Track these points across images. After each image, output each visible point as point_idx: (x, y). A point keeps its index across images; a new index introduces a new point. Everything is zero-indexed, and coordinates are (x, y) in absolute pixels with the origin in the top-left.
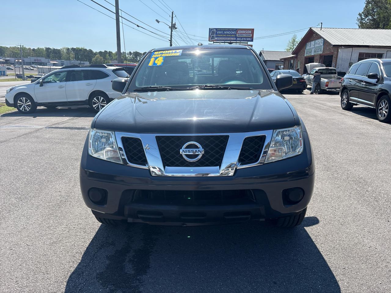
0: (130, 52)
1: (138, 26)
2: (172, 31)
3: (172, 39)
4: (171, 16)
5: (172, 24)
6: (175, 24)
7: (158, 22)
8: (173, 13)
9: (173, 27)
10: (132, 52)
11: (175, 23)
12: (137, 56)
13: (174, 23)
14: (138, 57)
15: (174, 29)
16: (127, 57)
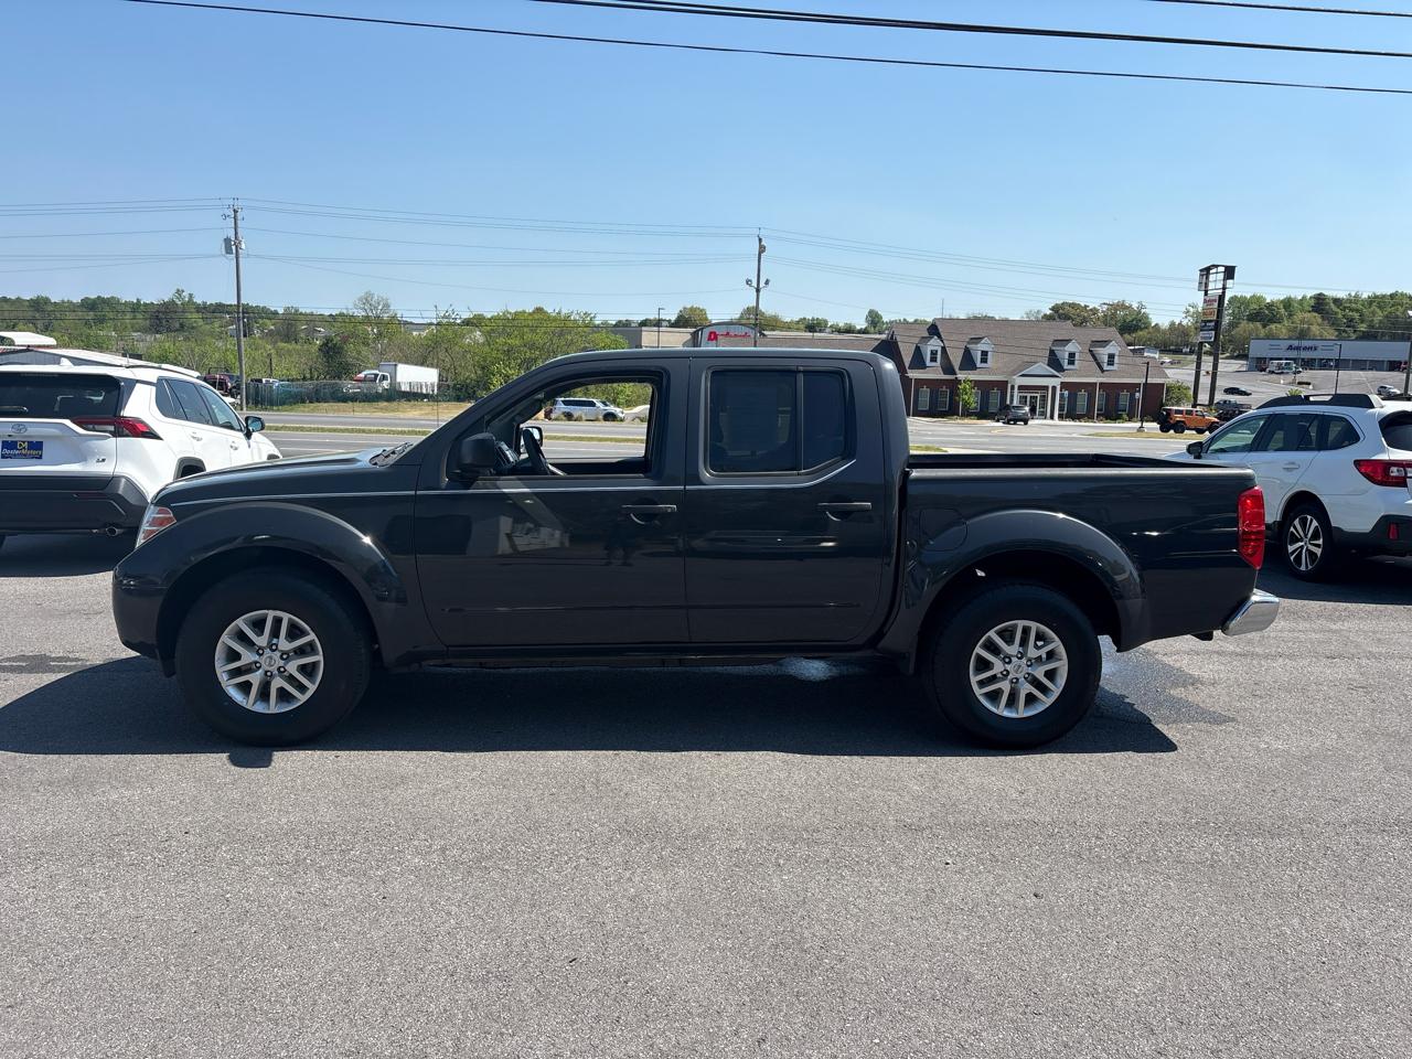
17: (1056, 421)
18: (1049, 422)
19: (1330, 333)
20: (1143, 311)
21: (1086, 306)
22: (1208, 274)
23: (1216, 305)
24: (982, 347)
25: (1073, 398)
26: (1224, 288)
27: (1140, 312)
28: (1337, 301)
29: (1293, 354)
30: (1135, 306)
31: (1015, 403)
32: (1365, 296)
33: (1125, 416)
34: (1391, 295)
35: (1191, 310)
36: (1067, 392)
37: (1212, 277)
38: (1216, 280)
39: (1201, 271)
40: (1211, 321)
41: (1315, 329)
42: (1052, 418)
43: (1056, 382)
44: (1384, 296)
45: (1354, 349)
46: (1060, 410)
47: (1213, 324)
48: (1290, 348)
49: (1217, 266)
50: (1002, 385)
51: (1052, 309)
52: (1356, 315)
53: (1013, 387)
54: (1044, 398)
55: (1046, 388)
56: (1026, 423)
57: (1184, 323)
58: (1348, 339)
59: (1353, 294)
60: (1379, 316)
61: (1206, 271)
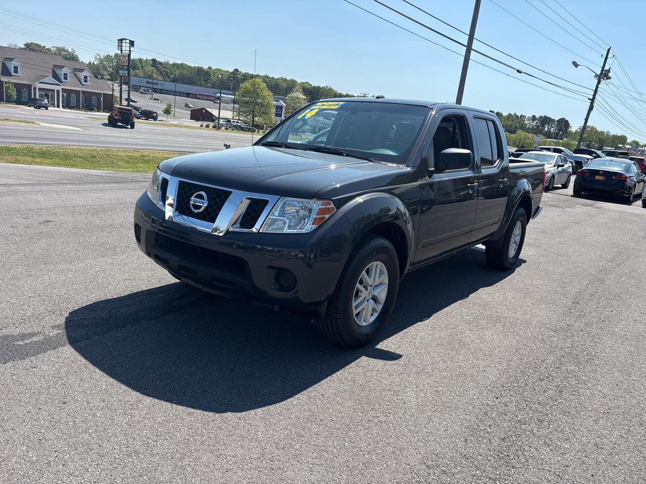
0: (534, 116)
1: (518, 71)
2: (599, 82)
3: (597, 97)
4: (605, 56)
5: (603, 70)
6: (609, 71)
7: (576, 65)
8: (609, 50)
9: (604, 75)
10: (537, 116)
11: (610, 68)
12: (545, 124)
13: (608, 69)
14: (546, 126)
15: (604, 79)
16: (526, 125)
17: (61, 109)
18: (58, 109)
19: (160, 78)
20: (75, 54)
21: (44, 47)
22: (122, 42)
23: (127, 58)
24: (14, 63)
25: (69, 97)
26: (130, 51)
27: (73, 54)
28: (160, 63)
29: (150, 86)
30: (70, 50)
31: (38, 97)
32: (171, 63)
33: (95, 109)
34: (181, 64)
35: (98, 57)
36: (65, 94)
37: (123, 45)
38: (126, 46)
39: (118, 40)
40: (125, 66)
41: (155, 75)
42: (58, 107)
43: (59, 88)
44: (179, 64)
45: (169, 86)
46: (62, 103)
47: (126, 67)
48: (147, 82)
49: (126, 39)
50: (29, 87)
51: (25, 45)
52: (169, 71)
53: (35, 89)
54: (53, 96)
55: (53, 91)
56: (47, 109)
57: (96, 63)
58: (166, 81)
59: (166, 61)
60: (178, 72)
61: (121, 41)
